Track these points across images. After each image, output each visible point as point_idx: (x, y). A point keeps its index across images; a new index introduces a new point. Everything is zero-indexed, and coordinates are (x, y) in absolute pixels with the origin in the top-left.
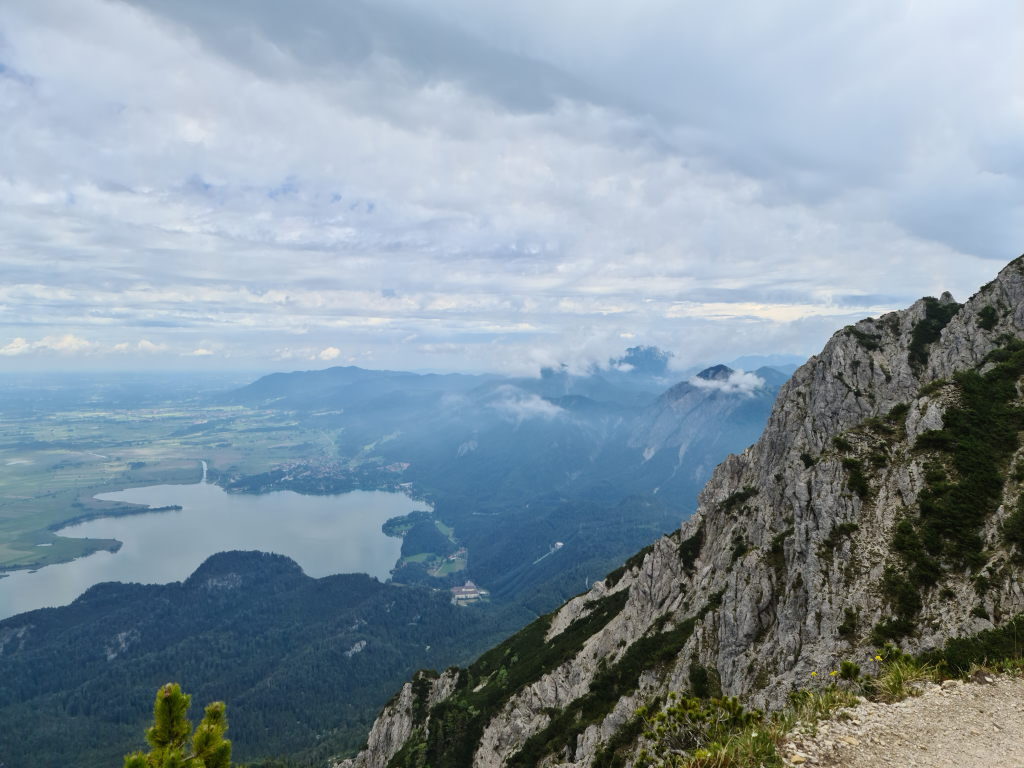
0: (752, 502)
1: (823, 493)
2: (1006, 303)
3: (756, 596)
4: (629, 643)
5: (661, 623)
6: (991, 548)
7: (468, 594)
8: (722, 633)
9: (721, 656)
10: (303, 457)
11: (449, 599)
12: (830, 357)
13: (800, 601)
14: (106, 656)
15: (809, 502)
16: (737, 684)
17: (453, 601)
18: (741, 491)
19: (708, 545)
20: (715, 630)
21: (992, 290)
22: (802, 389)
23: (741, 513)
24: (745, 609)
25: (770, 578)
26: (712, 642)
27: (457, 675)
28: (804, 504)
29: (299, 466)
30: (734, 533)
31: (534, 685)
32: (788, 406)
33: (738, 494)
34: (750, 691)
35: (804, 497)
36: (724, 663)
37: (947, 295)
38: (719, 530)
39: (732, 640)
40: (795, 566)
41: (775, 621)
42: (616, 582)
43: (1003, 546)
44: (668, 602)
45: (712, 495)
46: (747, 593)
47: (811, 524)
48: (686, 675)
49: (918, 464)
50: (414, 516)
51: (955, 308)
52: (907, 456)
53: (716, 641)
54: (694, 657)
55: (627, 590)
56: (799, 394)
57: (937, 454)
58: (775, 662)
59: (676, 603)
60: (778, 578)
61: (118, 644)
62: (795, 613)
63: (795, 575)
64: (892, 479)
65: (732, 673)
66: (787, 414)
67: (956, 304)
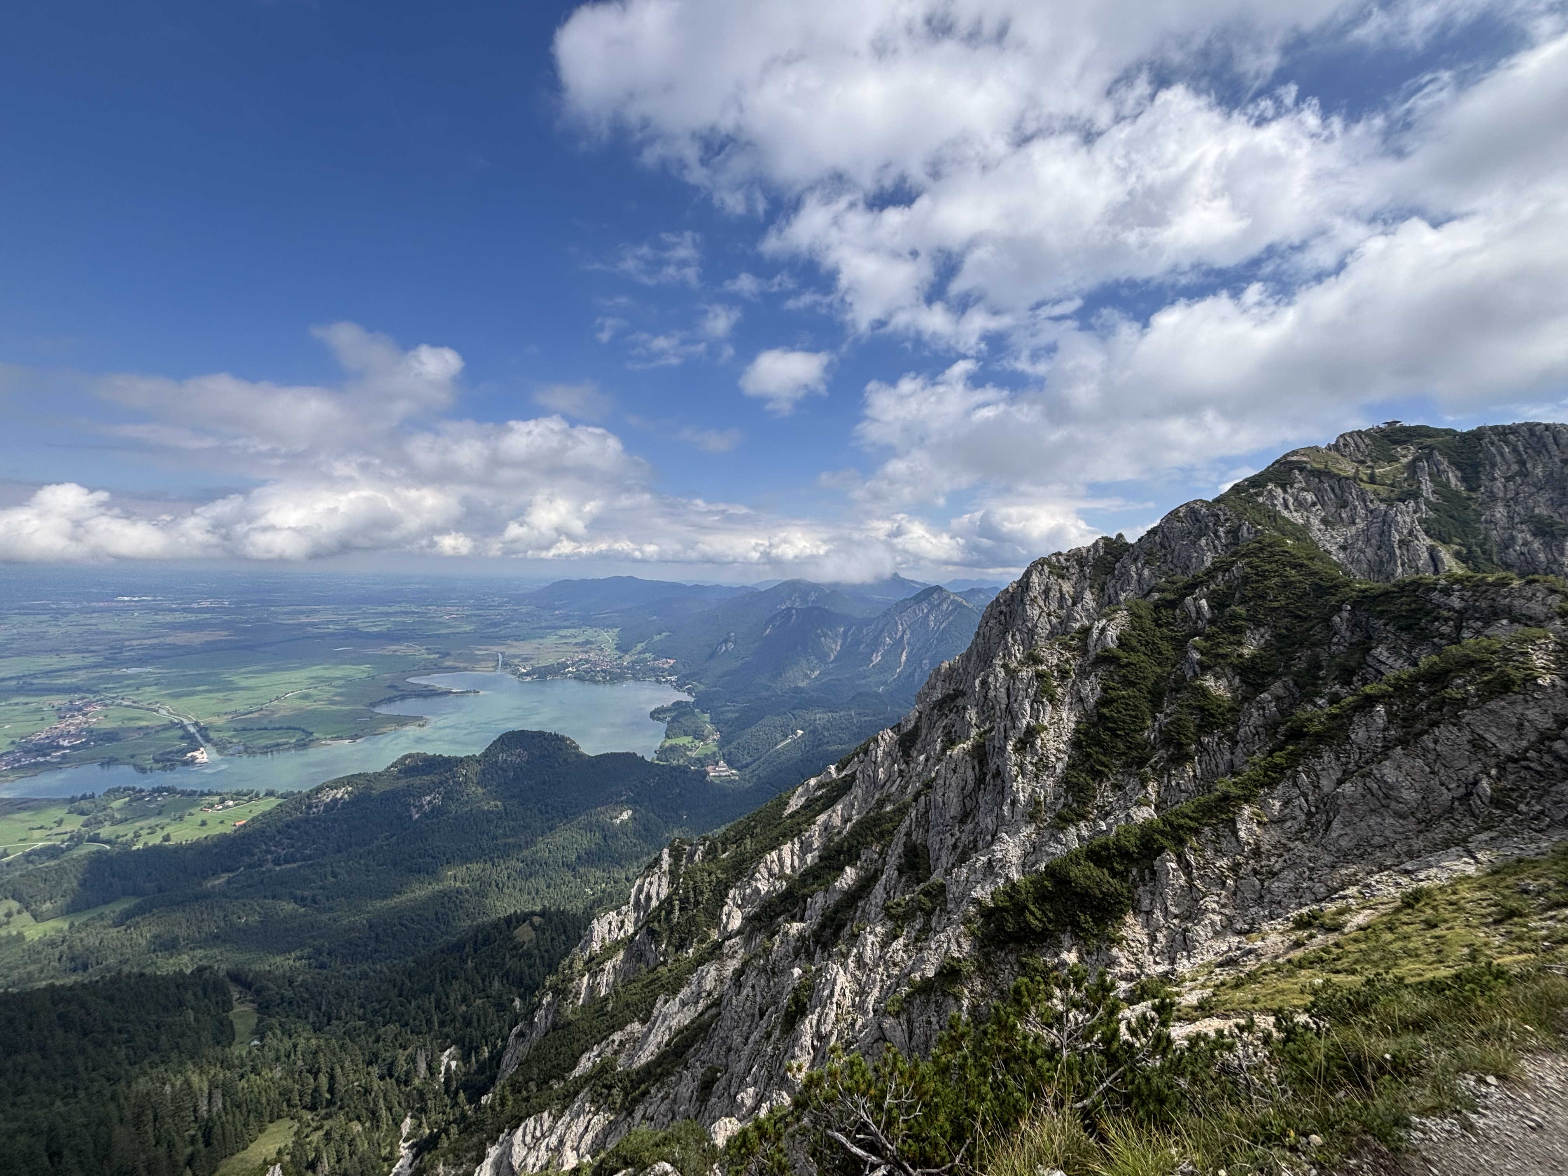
0: (960, 702)
1: (1020, 698)
2: (1167, 544)
3: (962, 784)
4: (855, 818)
5: (881, 804)
6: (1153, 748)
7: (719, 771)
8: (932, 815)
9: (931, 834)
10: (586, 652)
11: (705, 777)
12: (1028, 582)
13: (998, 788)
14: (411, 816)
15: (1007, 706)
16: (944, 859)
17: (708, 778)
18: (952, 692)
19: (923, 736)
20: (927, 812)
21: (1156, 534)
22: (1003, 608)
23: (951, 711)
24: (952, 795)
25: (974, 768)
26: (924, 821)
27: (708, 843)
28: (1003, 706)
29: (581, 660)
30: (944, 727)
31: (773, 853)
32: (992, 623)
33: (949, 695)
34: (953, 865)
35: (1004, 701)
36: (933, 841)
37: (1120, 536)
38: (932, 726)
39: (940, 821)
40: (995, 759)
41: (977, 806)
42: (844, 768)
43: (1163, 746)
44: (888, 784)
45: (927, 695)
46: (954, 781)
47: (1009, 724)
48: (900, 850)
49: (1096, 676)
50: (678, 704)
51: (1127, 547)
52: (1088, 669)
53: (928, 822)
54: (908, 834)
55: (855, 773)
56: (1001, 612)
57: (1112, 668)
58: (975, 841)
59: (896, 786)
60: (981, 770)
61: (422, 806)
62: (993, 799)
63: (995, 767)
64: (1075, 688)
65: (940, 850)
66: (991, 628)
67: (1126, 544)
